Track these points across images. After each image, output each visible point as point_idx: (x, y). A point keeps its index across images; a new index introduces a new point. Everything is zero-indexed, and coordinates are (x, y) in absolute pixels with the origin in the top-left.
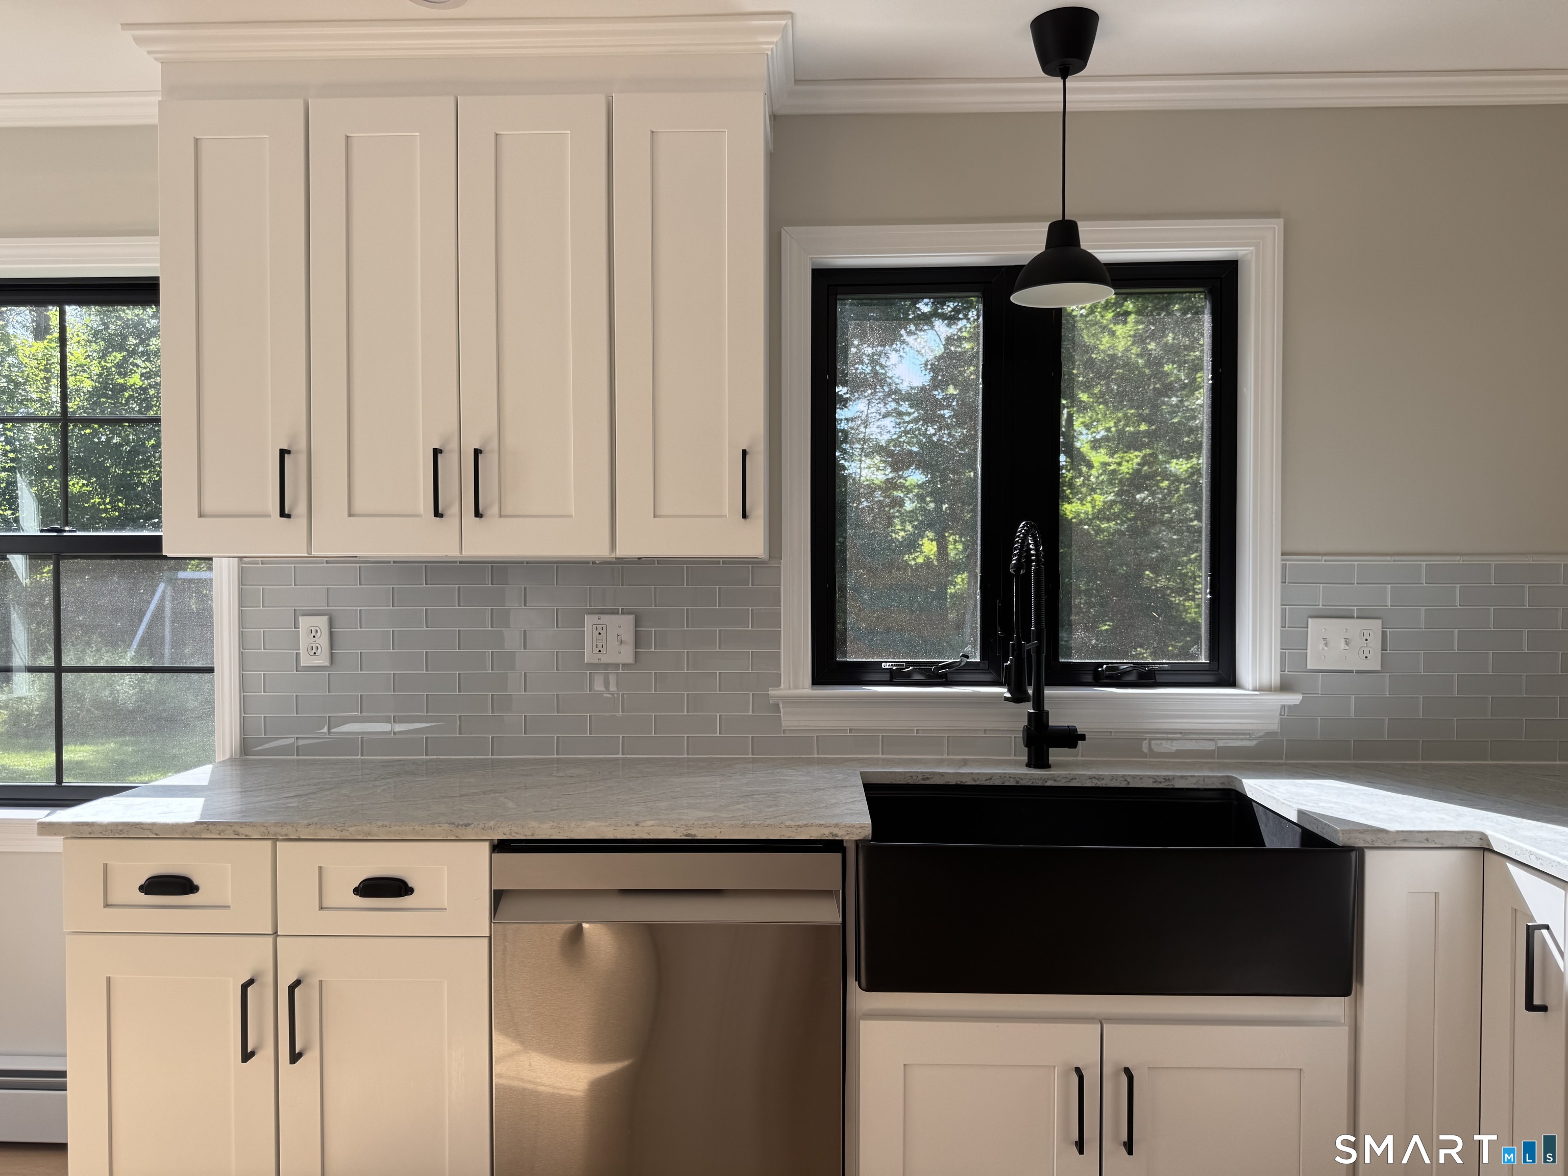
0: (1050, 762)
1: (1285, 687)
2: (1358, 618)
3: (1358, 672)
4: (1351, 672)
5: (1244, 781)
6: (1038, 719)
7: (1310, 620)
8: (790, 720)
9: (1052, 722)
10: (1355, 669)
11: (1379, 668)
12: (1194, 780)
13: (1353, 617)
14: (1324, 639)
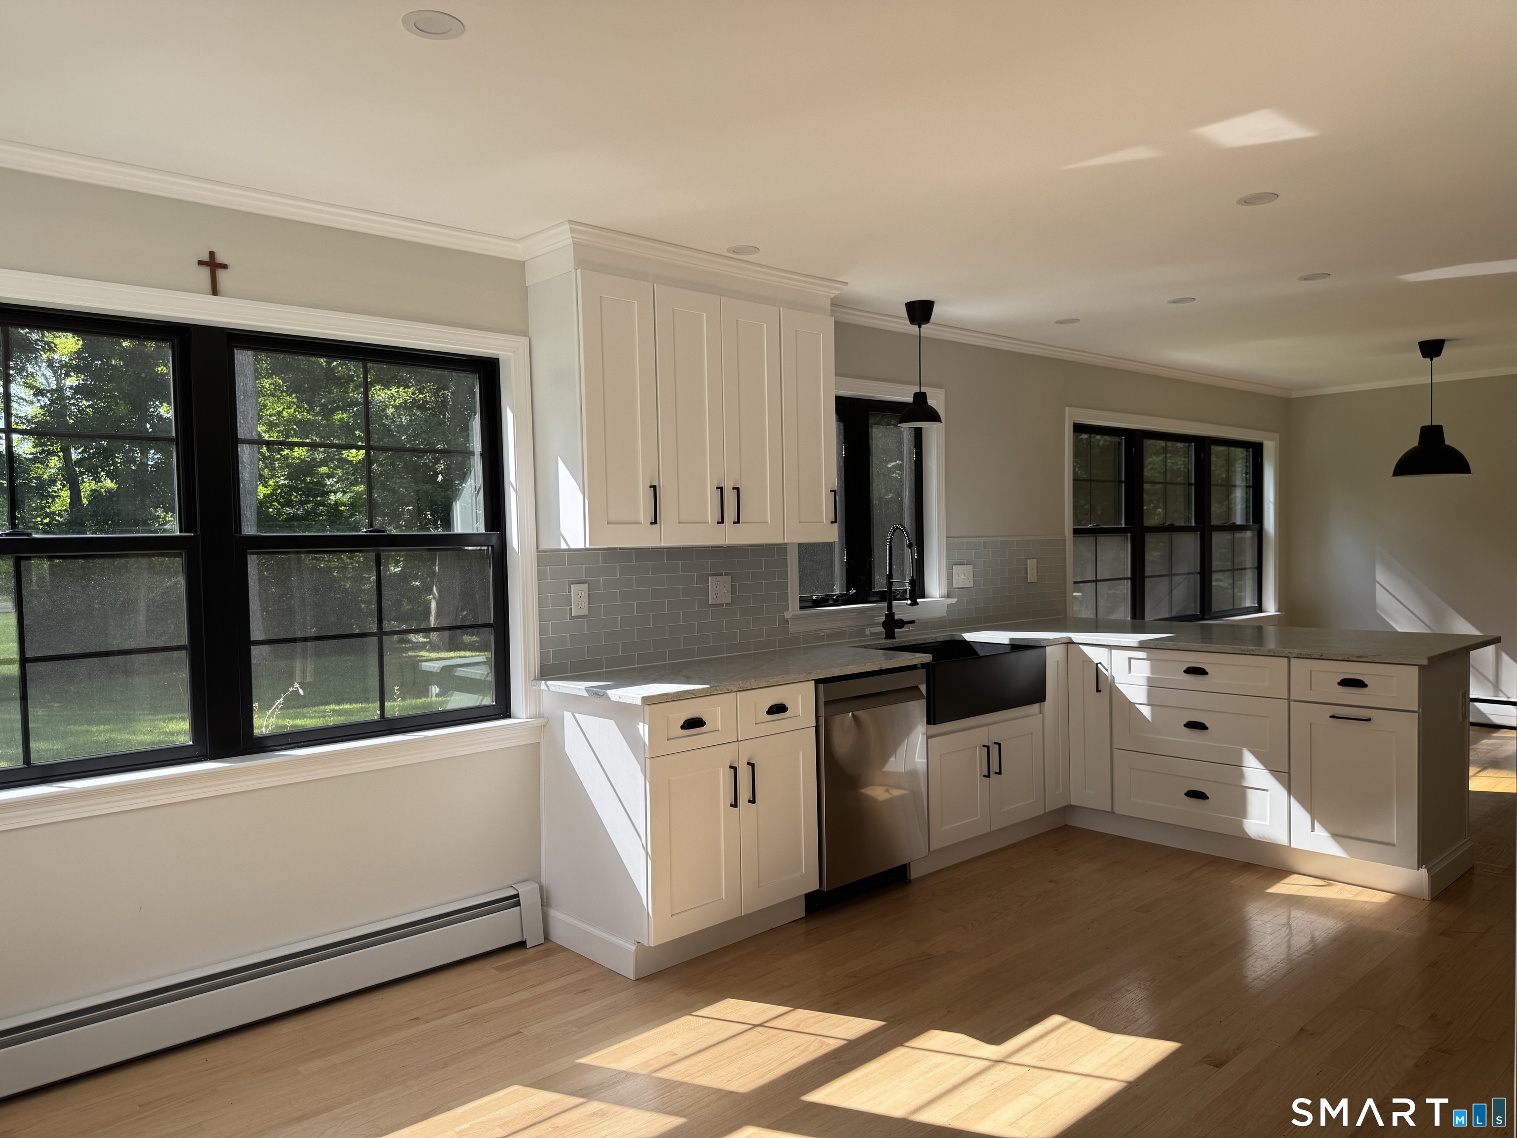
0: (895, 636)
1: (948, 596)
2: (966, 564)
3: (967, 588)
4: (964, 588)
5: (963, 634)
6: (890, 615)
7: (954, 566)
8: (793, 628)
9: (896, 617)
10: (966, 586)
11: (972, 586)
12: (942, 637)
13: (964, 564)
14: (958, 574)
